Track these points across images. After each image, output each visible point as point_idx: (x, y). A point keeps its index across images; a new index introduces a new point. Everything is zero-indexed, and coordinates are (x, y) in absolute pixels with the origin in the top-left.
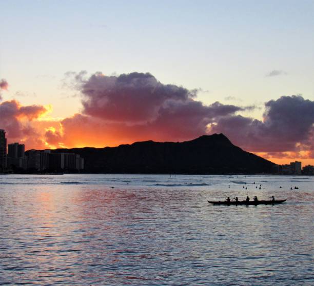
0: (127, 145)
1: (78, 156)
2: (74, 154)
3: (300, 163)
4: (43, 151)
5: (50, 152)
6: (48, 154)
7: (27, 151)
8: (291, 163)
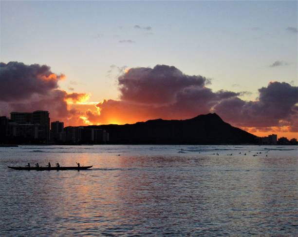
0: (143, 123)
1: (105, 131)
2: (101, 129)
3: (276, 135)
4: (78, 127)
5: (83, 128)
6: (81, 129)
7: (66, 128)
8: (269, 136)
